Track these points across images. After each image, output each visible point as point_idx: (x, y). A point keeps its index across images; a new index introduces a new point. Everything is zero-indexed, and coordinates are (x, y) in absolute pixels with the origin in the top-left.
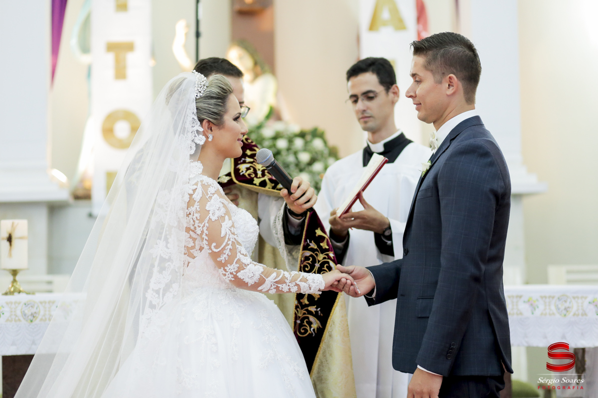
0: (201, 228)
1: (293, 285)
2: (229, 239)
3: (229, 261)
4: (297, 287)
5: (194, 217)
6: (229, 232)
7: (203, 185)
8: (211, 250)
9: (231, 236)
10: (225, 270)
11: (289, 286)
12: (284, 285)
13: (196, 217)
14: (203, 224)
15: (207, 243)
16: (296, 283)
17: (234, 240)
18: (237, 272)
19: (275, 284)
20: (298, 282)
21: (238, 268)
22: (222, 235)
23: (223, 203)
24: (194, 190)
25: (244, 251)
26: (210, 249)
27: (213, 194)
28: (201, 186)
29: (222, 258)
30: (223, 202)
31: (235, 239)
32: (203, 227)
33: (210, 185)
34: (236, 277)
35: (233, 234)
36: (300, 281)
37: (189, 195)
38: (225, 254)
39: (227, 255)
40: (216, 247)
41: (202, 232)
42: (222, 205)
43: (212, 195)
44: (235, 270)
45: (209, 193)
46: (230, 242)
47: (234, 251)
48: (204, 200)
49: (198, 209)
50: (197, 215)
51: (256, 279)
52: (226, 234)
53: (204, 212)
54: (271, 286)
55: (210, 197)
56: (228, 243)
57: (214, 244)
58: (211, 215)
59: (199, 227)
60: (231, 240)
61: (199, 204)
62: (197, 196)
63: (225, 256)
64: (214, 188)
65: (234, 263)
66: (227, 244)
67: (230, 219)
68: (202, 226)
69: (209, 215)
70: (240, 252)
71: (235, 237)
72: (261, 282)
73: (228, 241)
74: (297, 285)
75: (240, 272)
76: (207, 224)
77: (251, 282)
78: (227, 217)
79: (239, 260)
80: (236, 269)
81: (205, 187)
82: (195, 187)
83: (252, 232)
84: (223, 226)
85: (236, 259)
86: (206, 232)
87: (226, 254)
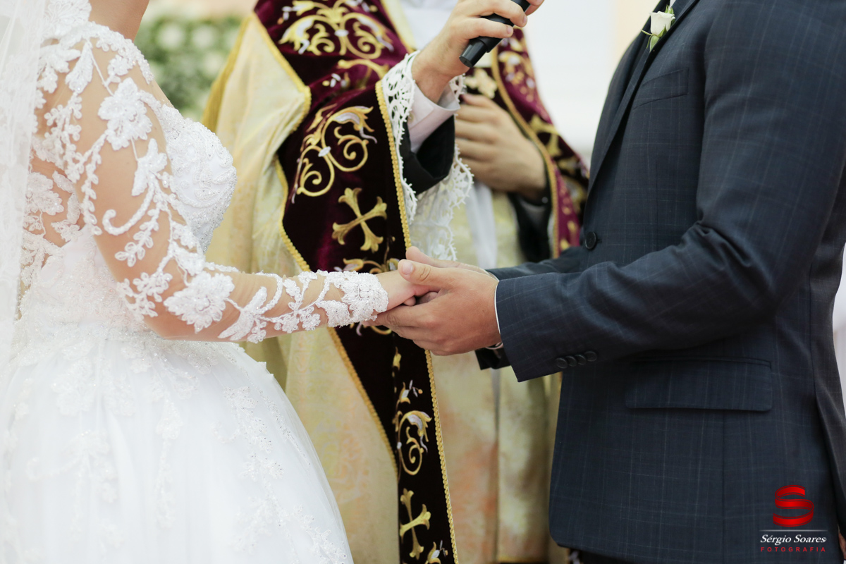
0: (80, 165)
1: (307, 313)
2: (153, 205)
3: (146, 265)
4: (318, 316)
5: (66, 134)
6: (154, 184)
7: (97, 51)
8: (102, 227)
9: (160, 196)
10: (134, 288)
11: (298, 316)
12: (287, 315)
13: (71, 136)
14: (87, 154)
15: (92, 209)
16: (315, 306)
17: (166, 209)
18: (165, 295)
19: (264, 318)
20: (320, 303)
21: (171, 283)
22: (136, 191)
23: (146, 104)
24: (72, 63)
25: (189, 238)
26: (100, 224)
27: (123, 77)
28: (90, 53)
29: (130, 254)
30: (147, 100)
31: (169, 204)
32: (85, 164)
33: (116, 52)
34: (160, 308)
35: (167, 190)
36: (327, 298)
37: (58, 73)
38: (137, 242)
39: (144, 246)
40: (116, 222)
41: (83, 176)
42: (143, 110)
43: (118, 80)
44: (161, 290)
45: (112, 73)
46: (155, 213)
47: (161, 237)
48: (96, 91)
49: (78, 115)
50: (74, 130)
51: (215, 312)
52: (147, 190)
53: (92, 125)
54: (255, 324)
55: (114, 85)
56: (150, 213)
57: (110, 213)
58: (110, 132)
59: (76, 161)
60: (159, 205)
61: (80, 99)
62: (78, 80)
63: (138, 248)
64: (125, 60)
65: (160, 270)
66: (146, 218)
67: (161, 148)
68: (83, 159)
69: (107, 132)
70: (178, 241)
71: (171, 199)
72: (230, 316)
73: (149, 208)
74: (318, 310)
75: (172, 295)
76: (97, 158)
77: (200, 322)
78: (153, 144)
79: (173, 262)
80: (164, 287)
81: (103, 56)
82: (75, 54)
83: (221, 184)
84: (140, 165)
85: (165, 260)
86: (92, 177)
87: (141, 244)
